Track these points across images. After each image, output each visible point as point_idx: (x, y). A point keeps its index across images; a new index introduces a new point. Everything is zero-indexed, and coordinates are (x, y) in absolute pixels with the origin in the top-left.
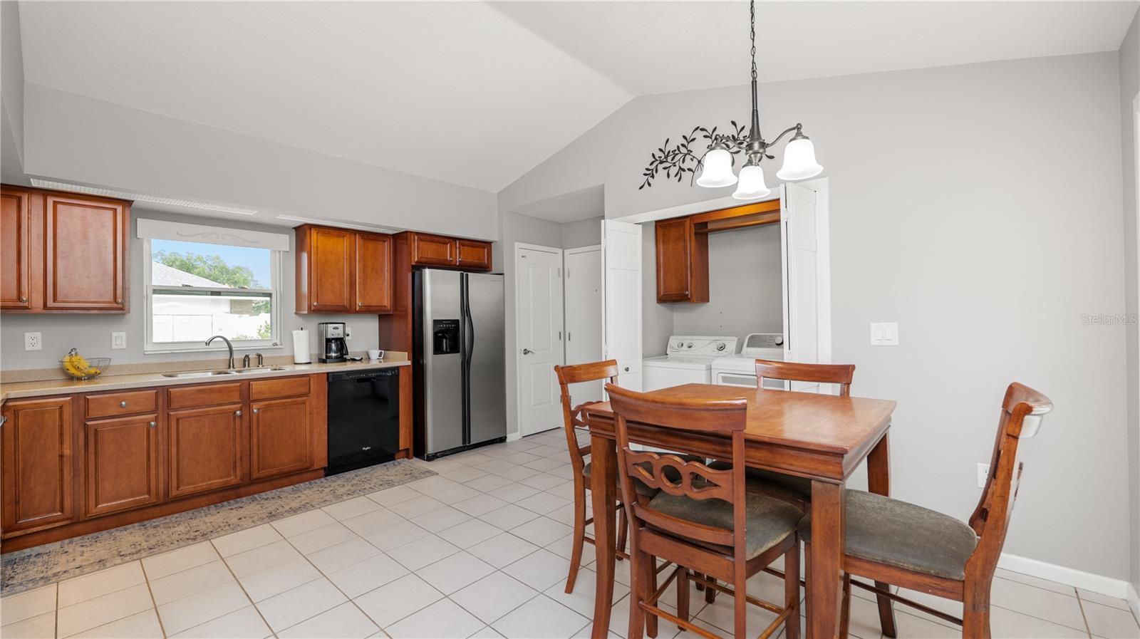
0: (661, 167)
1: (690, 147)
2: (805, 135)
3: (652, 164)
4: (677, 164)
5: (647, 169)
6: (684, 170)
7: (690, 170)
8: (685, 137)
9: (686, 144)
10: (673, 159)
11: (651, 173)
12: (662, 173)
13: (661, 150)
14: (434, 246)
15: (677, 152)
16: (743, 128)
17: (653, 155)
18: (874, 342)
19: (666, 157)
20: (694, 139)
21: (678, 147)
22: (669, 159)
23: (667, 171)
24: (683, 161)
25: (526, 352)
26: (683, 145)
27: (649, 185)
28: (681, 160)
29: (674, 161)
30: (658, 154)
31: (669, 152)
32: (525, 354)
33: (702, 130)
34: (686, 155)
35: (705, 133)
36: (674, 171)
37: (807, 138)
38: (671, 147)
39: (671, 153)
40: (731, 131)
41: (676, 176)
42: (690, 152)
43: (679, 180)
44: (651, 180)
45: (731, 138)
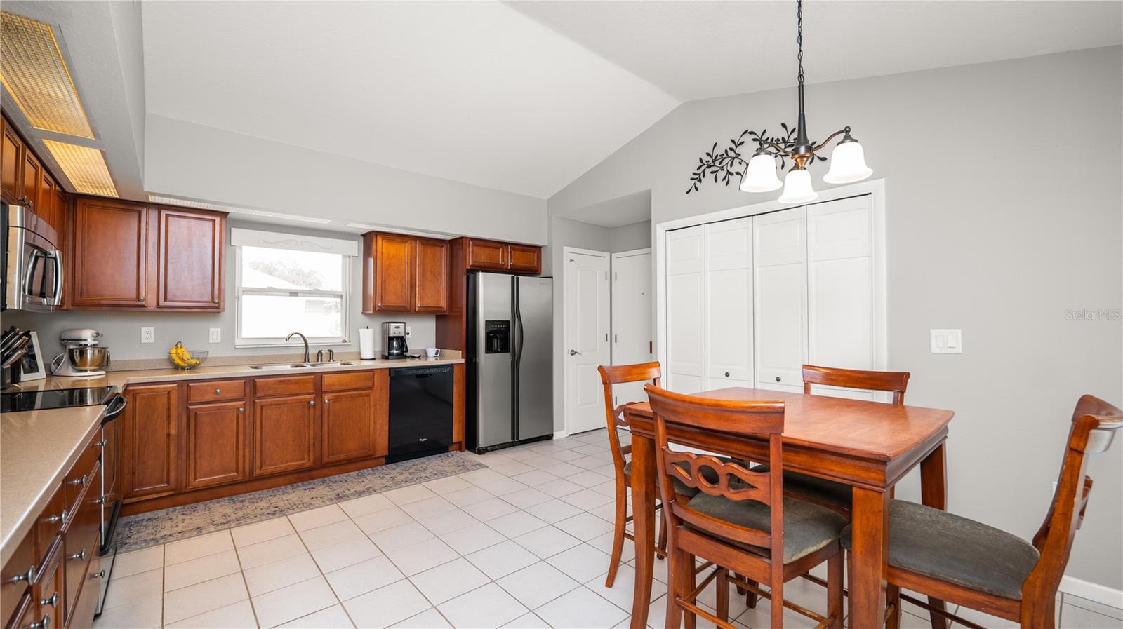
0: (708, 171)
1: (739, 150)
2: (855, 138)
3: (699, 168)
4: (725, 168)
5: (695, 174)
6: (732, 174)
7: (738, 173)
8: (733, 141)
9: (734, 147)
10: (721, 163)
11: (698, 178)
12: (709, 177)
13: (708, 154)
14: (487, 251)
15: (725, 156)
16: (792, 131)
17: (701, 160)
18: (935, 349)
19: (714, 161)
20: (742, 143)
22: (717, 163)
23: (715, 174)
24: (731, 165)
25: (573, 353)
26: (731, 149)
27: (697, 189)
28: (729, 164)
29: (721, 165)
30: (705, 158)
31: (717, 156)
32: (572, 354)
33: (751, 133)
34: (734, 158)
35: (754, 137)
36: (721, 174)
37: (856, 141)
38: (719, 151)
39: (719, 157)
40: (782, 133)
41: (724, 179)
42: (738, 155)
43: (727, 184)
44: (698, 184)
45: (781, 141)
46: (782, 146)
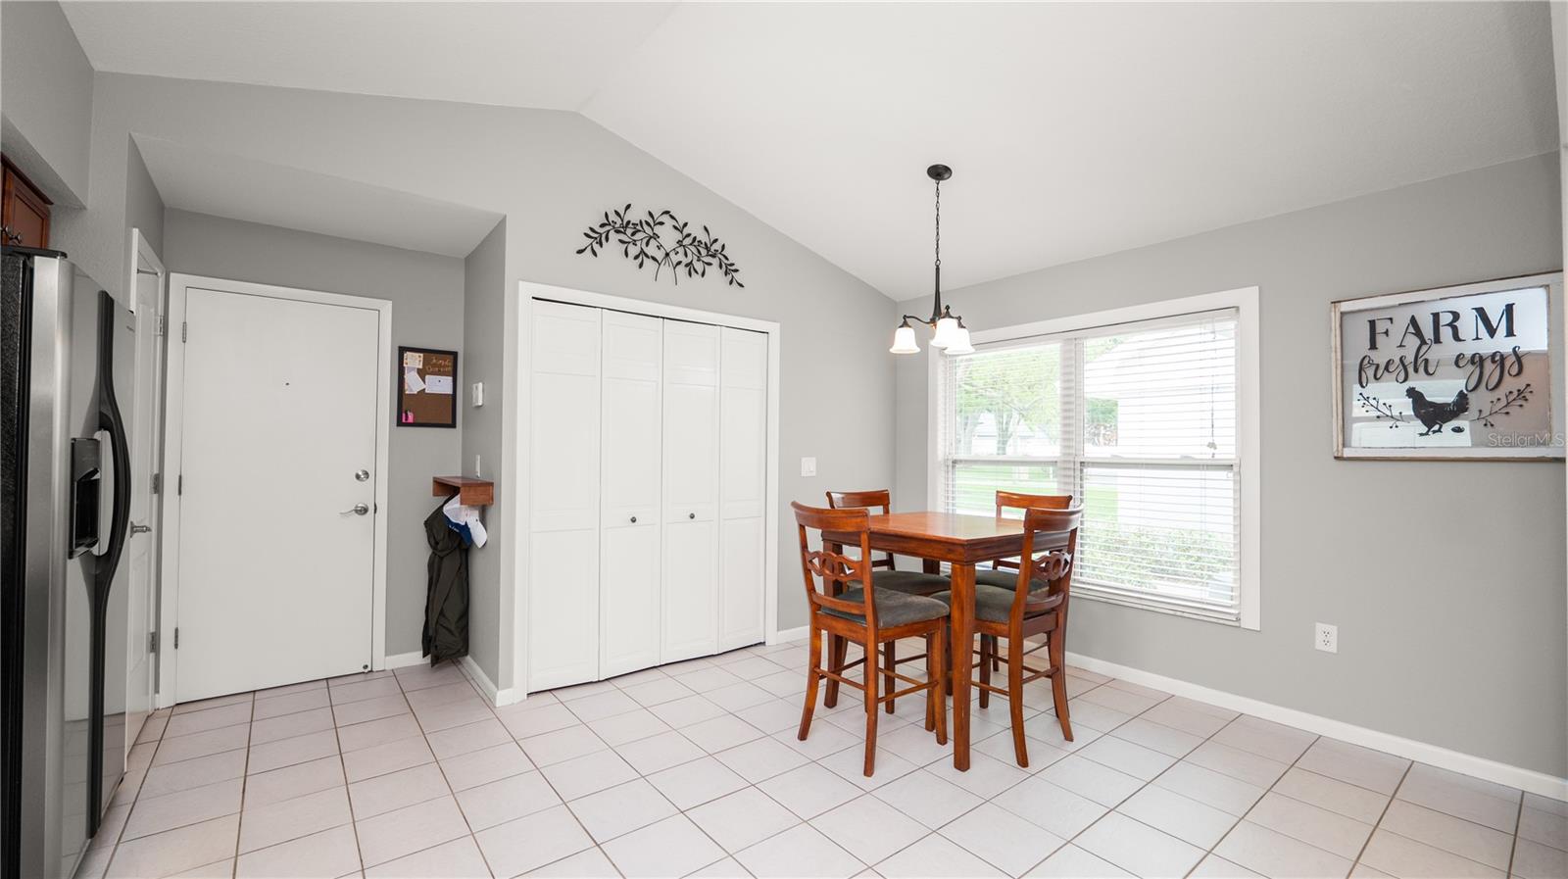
0: (612, 234)
1: (658, 229)
3: (602, 226)
4: (638, 243)
5: (592, 229)
6: (647, 256)
7: (654, 259)
8: (650, 214)
9: (652, 223)
10: (633, 234)
11: (597, 237)
12: (613, 247)
13: (617, 213)
15: (639, 228)
16: (716, 241)
17: (606, 215)
19: (624, 227)
20: (662, 223)
21: (641, 222)
22: (629, 231)
24: (647, 244)
26: (648, 224)
27: (595, 254)
28: (645, 241)
29: (635, 238)
30: (612, 217)
31: (628, 222)
33: (672, 217)
34: (651, 237)
35: (675, 223)
36: (633, 250)
38: (633, 216)
39: (631, 225)
40: (702, 237)
41: (636, 257)
42: (656, 236)
43: (641, 265)
44: (596, 247)
45: (703, 245)
46: (704, 252)
